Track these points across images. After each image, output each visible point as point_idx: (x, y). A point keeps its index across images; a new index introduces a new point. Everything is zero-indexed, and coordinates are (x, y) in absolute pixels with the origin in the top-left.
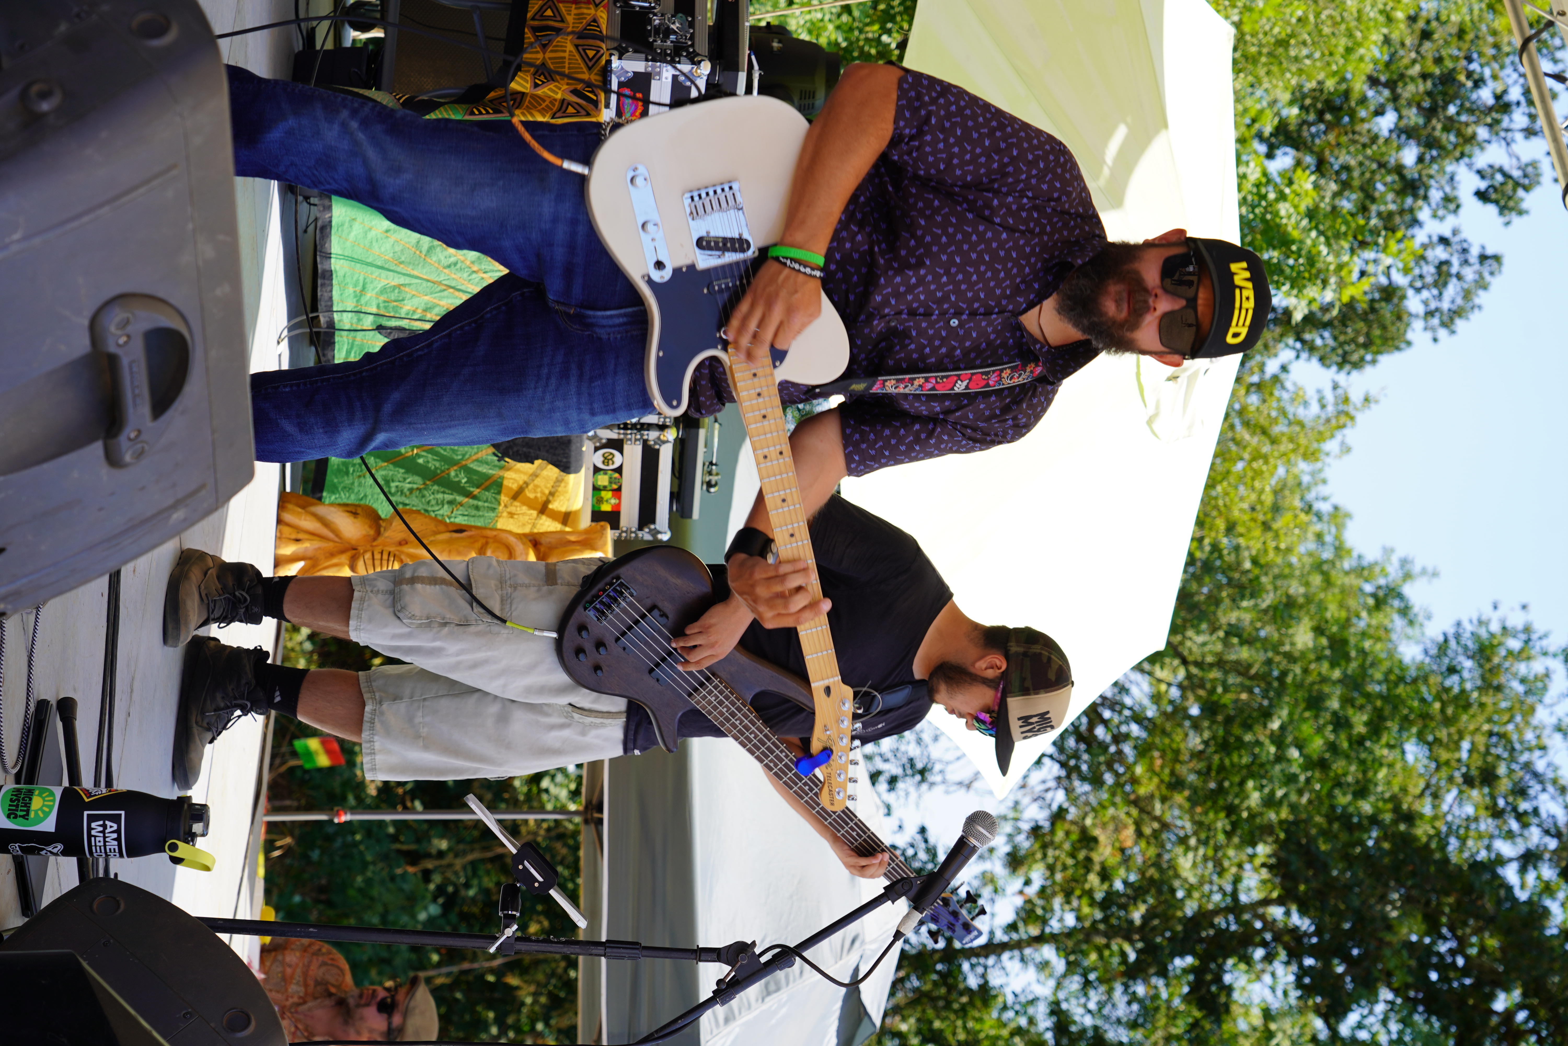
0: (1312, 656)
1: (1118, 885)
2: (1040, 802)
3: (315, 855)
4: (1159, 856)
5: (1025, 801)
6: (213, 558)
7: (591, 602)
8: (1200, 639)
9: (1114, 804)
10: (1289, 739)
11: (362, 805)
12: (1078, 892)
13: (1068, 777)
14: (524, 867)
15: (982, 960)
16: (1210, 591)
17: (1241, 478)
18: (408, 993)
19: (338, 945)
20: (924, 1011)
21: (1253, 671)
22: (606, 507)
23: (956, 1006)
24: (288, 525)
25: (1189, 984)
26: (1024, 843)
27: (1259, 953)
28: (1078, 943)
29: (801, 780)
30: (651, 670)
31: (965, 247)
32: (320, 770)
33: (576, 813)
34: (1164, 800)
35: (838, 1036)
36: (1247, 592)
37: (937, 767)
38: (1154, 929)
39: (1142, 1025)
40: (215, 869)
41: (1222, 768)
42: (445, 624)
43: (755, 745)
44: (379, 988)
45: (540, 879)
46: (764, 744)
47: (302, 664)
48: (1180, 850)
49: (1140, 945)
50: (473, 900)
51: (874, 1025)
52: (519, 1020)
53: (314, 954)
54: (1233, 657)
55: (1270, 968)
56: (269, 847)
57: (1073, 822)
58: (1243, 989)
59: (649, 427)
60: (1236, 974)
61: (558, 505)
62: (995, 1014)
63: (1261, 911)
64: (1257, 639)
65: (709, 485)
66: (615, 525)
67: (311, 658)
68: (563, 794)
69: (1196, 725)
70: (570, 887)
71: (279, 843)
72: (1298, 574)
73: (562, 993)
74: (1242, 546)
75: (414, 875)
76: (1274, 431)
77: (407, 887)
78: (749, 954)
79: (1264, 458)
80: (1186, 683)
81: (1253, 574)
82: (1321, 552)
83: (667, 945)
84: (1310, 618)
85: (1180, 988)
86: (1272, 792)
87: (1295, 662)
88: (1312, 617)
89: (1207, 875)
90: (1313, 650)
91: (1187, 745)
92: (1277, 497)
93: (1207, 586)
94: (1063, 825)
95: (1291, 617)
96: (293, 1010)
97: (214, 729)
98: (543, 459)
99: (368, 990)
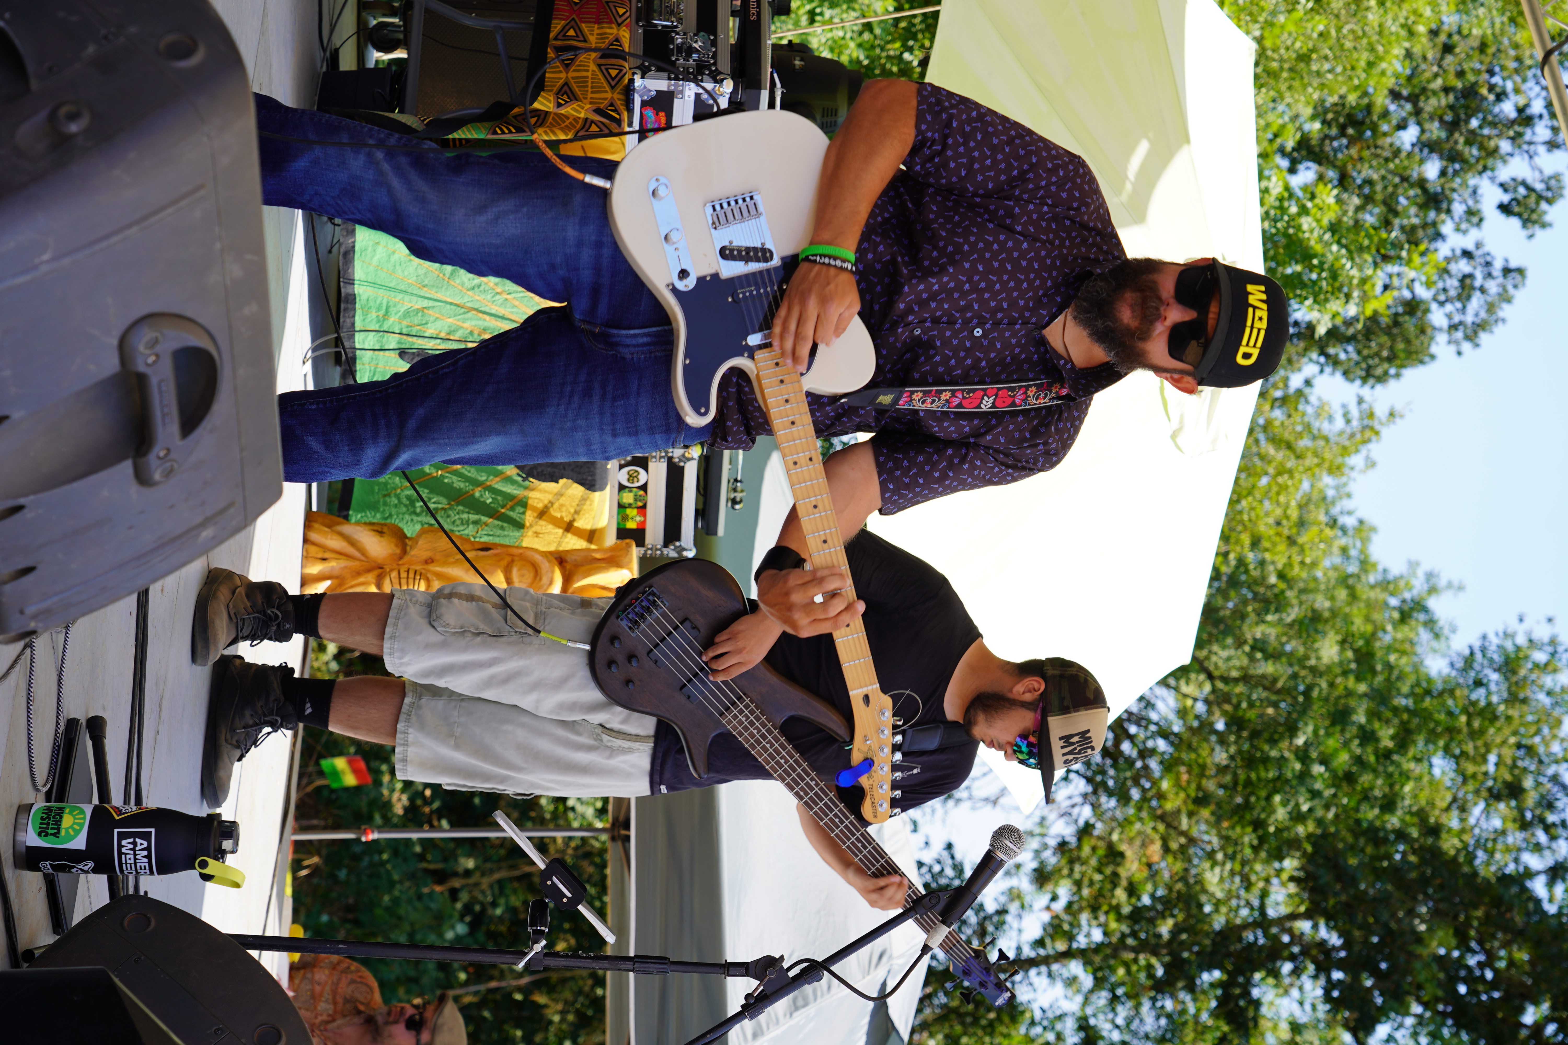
0: (1338, 670)
1: (1146, 900)
2: (1067, 818)
3: (342, 874)
4: (1186, 870)
5: (1052, 816)
6: (241, 577)
7: (624, 612)
8: (1224, 654)
9: (1140, 819)
10: (1314, 755)
11: (388, 824)
12: (1105, 908)
13: (1095, 792)
14: (553, 883)
16: (1236, 606)
17: (1266, 492)
18: (436, 1010)
20: (951, 1027)
21: (1280, 685)
22: (631, 525)
23: (984, 1022)
24: (314, 544)
25: (1217, 998)
26: (1051, 859)
27: (1287, 967)
28: (1106, 958)
30: (683, 686)
31: (988, 255)
32: (347, 789)
33: (603, 830)
34: (1190, 815)
36: (1273, 607)
38: (1181, 944)
40: (245, 886)
41: (1248, 783)
42: (479, 634)
43: (785, 771)
44: (407, 1006)
45: (569, 895)
46: (794, 770)
48: (1207, 865)
49: (1167, 959)
50: (501, 918)
51: (902, 1040)
53: (343, 972)
54: (1258, 672)
55: (1298, 983)
56: (296, 865)
57: (1100, 838)
58: (1271, 1003)
60: (1264, 988)
61: (583, 523)
62: (1023, 1030)
63: (1288, 925)
64: (1282, 653)
65: (734, 502)
66: (640, 543)
67: (338, 672)
68: (590, 812)
69: (1222, 740)
70: (597, 904)
71: (306, 863)
72: (1324, 589)
73: (589, 1011)
74: (1268, 560)
75: (442, 894)
76: (1299, 446)
77: (434, 906)
78: (777, 968)
79: (1289, 473)
80: (1212, 698)
81: (1279, 589)
82: (1346, 566)
83: (695, 960)
84: (1336, 632)
85: (1208, 1003)
86: (1298, 806)
87: (1321, 676)
88: (1338, 631)
89: (1234, 890)
90: (1339, 664)
91: (1213, 759)
92: (1303, 511)
93: (1232, 601)
94: (1089, 840)
95: (1316, 631)
96: (323, 1028)
97: (243, 747)
98: (568, 478)
99: (397, 1007)
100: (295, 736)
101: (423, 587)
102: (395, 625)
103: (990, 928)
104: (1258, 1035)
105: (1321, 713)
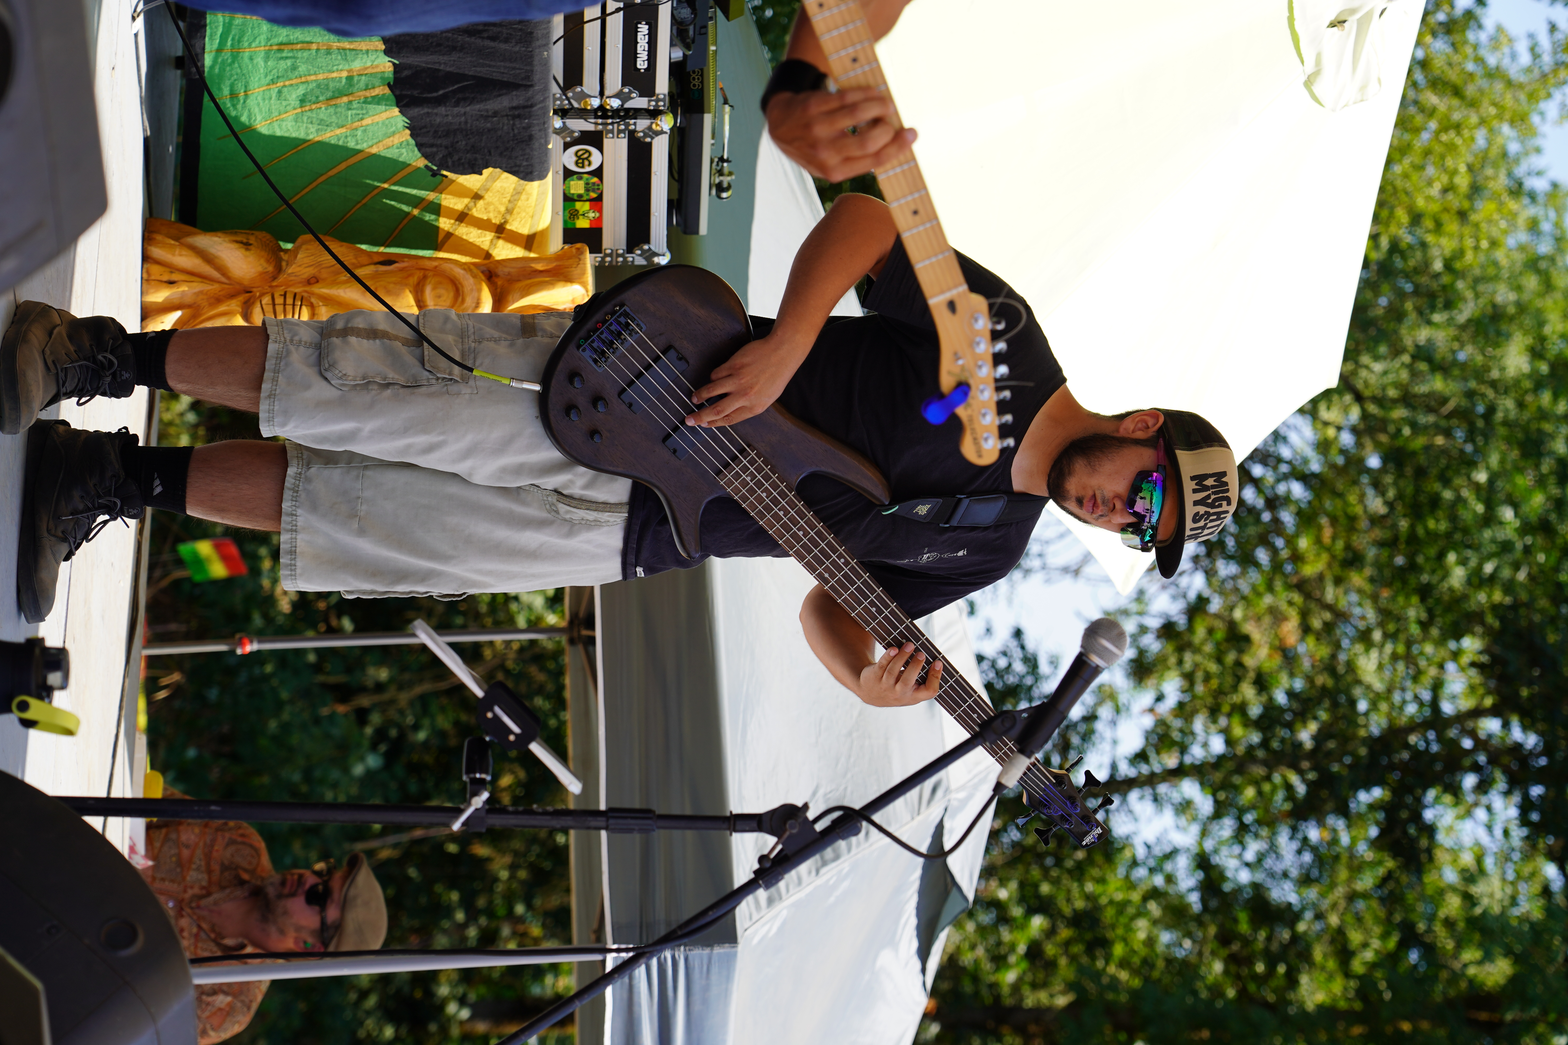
0: (1527, 384)
1: (1281, 698)
2: (1172, 591)
3: (213, 694)
4: (1333, 657)
6: (60, 312)
7: (586, 339)
8: (1378, 367)
9: (1270, 588)
10: (1501, 496)
11: (272, 628)
12: (1226, 708)
13: (1209, 554)
14: (496, 717)
16: (1390, 303)
17: (1427, 153)
18: (345, 878)
20: (1027, 872)
21: (1451, 405)
22: (583, 223)
23: (1069, 864)
24: (158, 262)
25: (1377, 823)
26: (1152, 644)
27: (1470, 781)
28: (1230, 773)
29: (866, 597)
30: (667, 437)
32: (215, 582)
33: (558, 629)
34: (1338, 581)
35: (918, 915)
36: (1440, 303)
38: (1329, 754)
39: (1317, 880)
40: (82, 731)
41: (1412, 539)
42: (388, 385)
44: (307, 873)
45: (516, 729)
46: (817, 545)
47: (184, 441)
48: (1359, 648)
49: (1312, 776)
50: (425, 744)
51: (965, 898)
52: (490, 902)
53: (218, 830)
54: (1422, 389)
55: (1484, 800)
56: (151, 686)
57: (1217, 616)
58: (1450, 829)
59: (637, 113)
60: (1439, 809)
61: (519, 225)
62: (1121, 871)
63: (1470, 724)
64: (1455, 363)
65: (720, 188)
66: (596, 247)
67: (195, 431)
68: (539, 602)
69: (1378, 486)
71: (165, 681)
72: (1507, 276)
73: (547, 865)
74: (1431, 244)
75: (346, 715)
76: (1470, 90)
77: (336, 732)
78: (800, 820)
79: (1457, 127)
80: (1362, 426)
81: (1446, 279)
82: (1536, 245)
83: (688, 812)
84: (1524, 335)
85: (1367, 830)
86: (1480, 567)
87: (1506, 392)
88: (1526, 333)
89: (1398, 680)
90: (1529, 376)
91: (1365, 507)
92: (1475, 177)
93: (1385, 296)
94: (1204, 620)
95: (1499, 333)
96: (194, 905)
97: (72, 540)
98: (495, 167)
99: (293, 875)
101: (305, 316)
102: (275, 380)
103: (1075, 740)
104: (1434, 871)
105: (1508, 440)
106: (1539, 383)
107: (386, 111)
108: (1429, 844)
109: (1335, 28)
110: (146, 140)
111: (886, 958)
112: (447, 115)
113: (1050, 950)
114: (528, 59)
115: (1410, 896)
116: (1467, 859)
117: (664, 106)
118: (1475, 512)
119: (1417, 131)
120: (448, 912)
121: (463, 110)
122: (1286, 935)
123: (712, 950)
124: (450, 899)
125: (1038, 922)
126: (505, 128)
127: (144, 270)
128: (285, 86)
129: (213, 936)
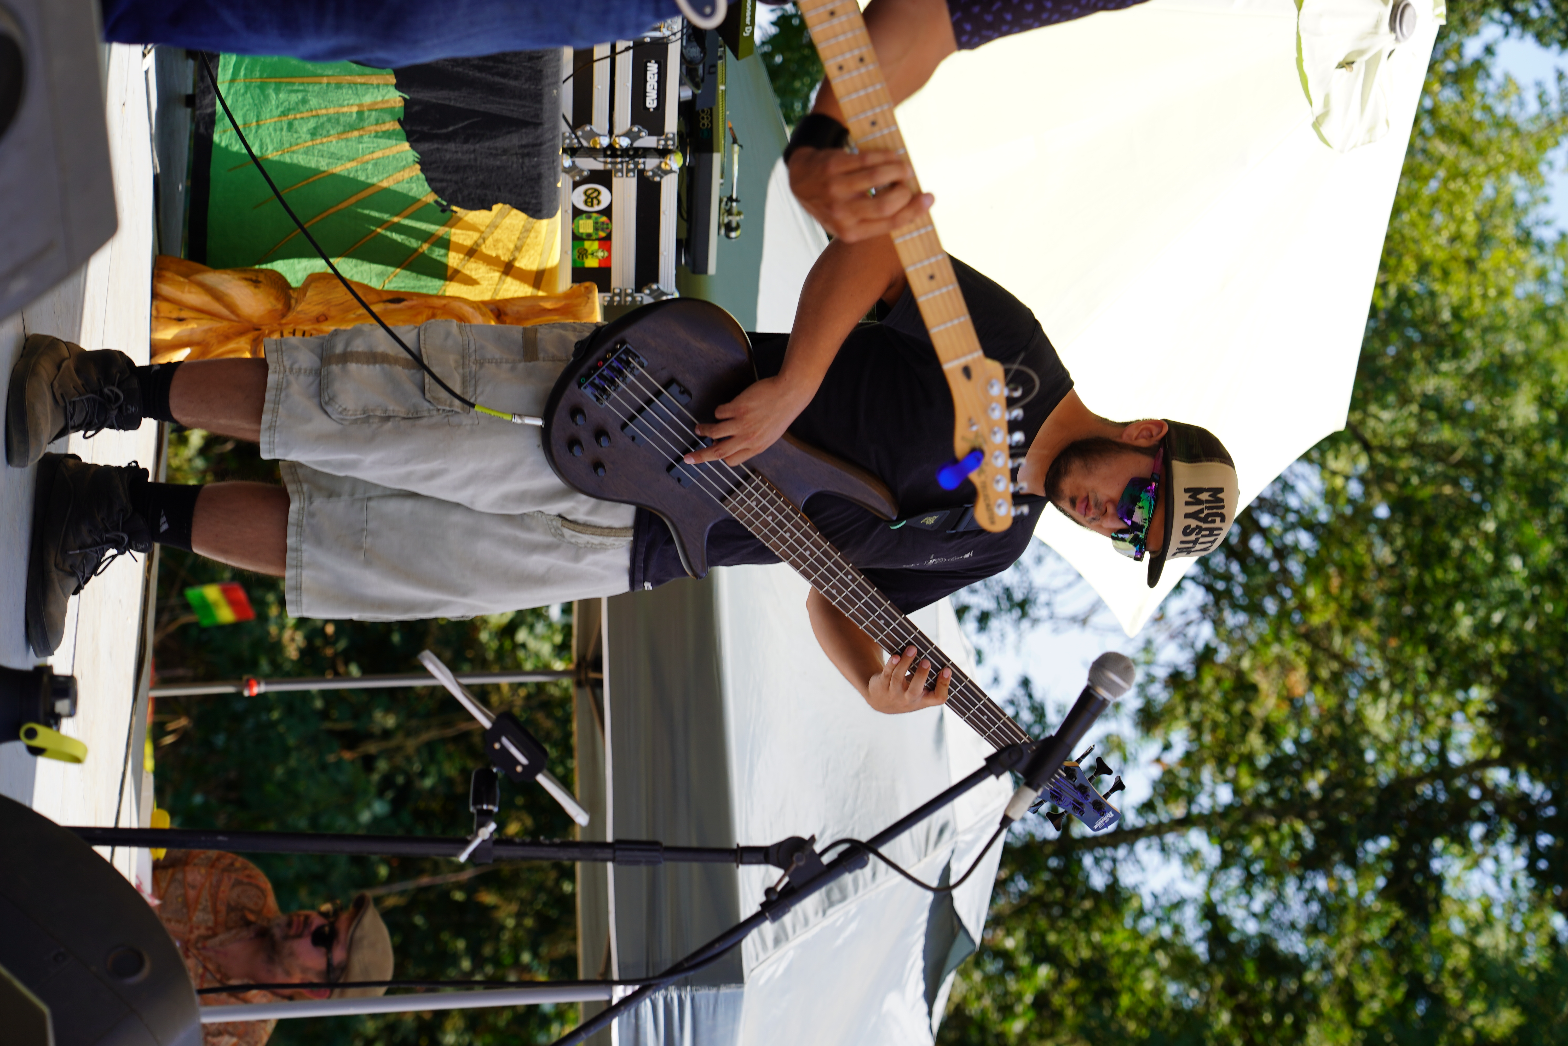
0: (1535, 434)
1: (1288, 747)
2: (1180, 640)
3: (220, 740)
4: (1341, 706)
5: (1160, 638)
6: (68, 345)
7: (588, 376)
8: (1386, 415)
9: (1278, 639)
10: (1509, 545)
11: (279, 672)
12: (1234, 759)
13: (1217, 604)
14: (503, 747)
15: (1109, 852)
16: (1398, 353)
17: (1435, 201)
18: (351, 920)
19: (254, 857)
20: (1034, 922)
21: (1458, 456)
22: (591, 263)
23: (1077, 913)
24: (167, 299)
25: (1385, 874)
26: (1160, 694)
27: (1477, 831)
28: (1238, 823)
29: (874, 611)
30: (671, 467)
32: (223, 628)
33: (564, 673)
34: (1346, 631)
35: (925, 958)
36: (1448, 352)
37: (1042, 598)
38: (1338, 803)
39: (1325, 931)
40: (89, 760)
41: (1420, 588)
42: (388, 418)
43: (811, 566)
44: (312, 914)
45: (523, 760)
46: (823, 564)
48: (1367, 698)
49: (1319, 825)
50: (432, 790)
51: (972, 941)
52: (497, 951)
53: (224, 870)
54: (1431, 438)
55: (1492, 851)
56: (158, 731)
57: (1225, 666)
58: (1457, 879)
59: (646, 152)
60: (1448, 859)
61: (527, 262)
62: (1128, 921)
63: (1477, 774)
64: (1463, 412)
65: (729, 228)
66: (605, 286)
67: (204, 473)
68: (546, 650)
69: (1385, 535)
70: (560, 770)
71: (171, 726)
72: (1514, 325)
73: (553, 913)
74: (1439, 292)
75: (353, 762)
76: (1479, 138)
77: (343, 778)
78: (807, 852)
79: (1465, 176)
80: (1370, 476)
81: (1455, 328)
82: (1544, 295)
83: (694, 844)
84: (1532, 384)
85: (1374, 882)
86: (1488, 617)
87: (1514, 442)
88: (1535, 382)
89: (1405, 730)
90: (1537, 426)
91: (1373, 557)
92: (1483, 226)
93: (1394, 345)
94: (1211, 669)
95: (1507, 383)
96: (200, 945)
97: (80, 575)
98: (504, 203)
99: (299, 916)
100: (150, 558)
102: (274, 411)
104: (1441, 922)
105: (1516, 490)
106: (1546, 434)
107: (396, 145)
108: (1437, 895)
109: (1343, 70)
110: (156, 178)
111: (892, 1001)
112: (457, 152)
113: (1057, 1000)
114: (537, 97)
115: (1418, 948)
116: (1475, 910)
117: (673, 145)
118: (1483, 562)
119: (1426, 179)
120: (454, 959)
121: (472, 148)
122: (1293, 986)
123: (718, 990)
124: (456, 947)
125: (1044, 972)
126: (515, 166)
127: (154, 308)
128: (295, 119)
129: (218, 976)
